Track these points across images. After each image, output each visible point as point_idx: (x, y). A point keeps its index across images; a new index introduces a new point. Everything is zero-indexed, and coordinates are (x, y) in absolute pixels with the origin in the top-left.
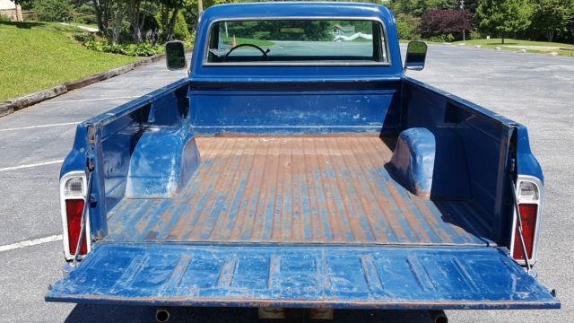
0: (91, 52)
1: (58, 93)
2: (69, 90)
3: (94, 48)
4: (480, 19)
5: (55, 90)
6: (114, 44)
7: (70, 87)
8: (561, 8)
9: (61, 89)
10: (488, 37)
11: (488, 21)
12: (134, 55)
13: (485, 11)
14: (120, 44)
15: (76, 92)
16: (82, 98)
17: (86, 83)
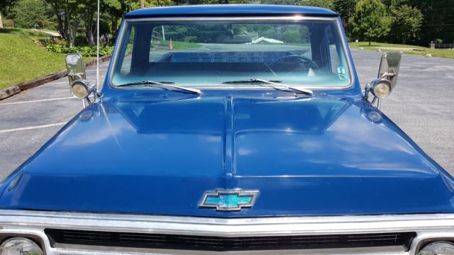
0: (50, 53)
1: (10, 94)
2: (22, 90)
3: (54, 50)
4: (352, 27)
5: (8, 92)
6: (71, 47)
7: (23, 88)
8: (411, 19)
9: (14, 90)
10: (357, 41)
11: (358, 29)
12: (88, 56)
13: (356, 20)
14: (76, 46)
15: (29, 92)
16: (32, 98)
17: (39, 83)
